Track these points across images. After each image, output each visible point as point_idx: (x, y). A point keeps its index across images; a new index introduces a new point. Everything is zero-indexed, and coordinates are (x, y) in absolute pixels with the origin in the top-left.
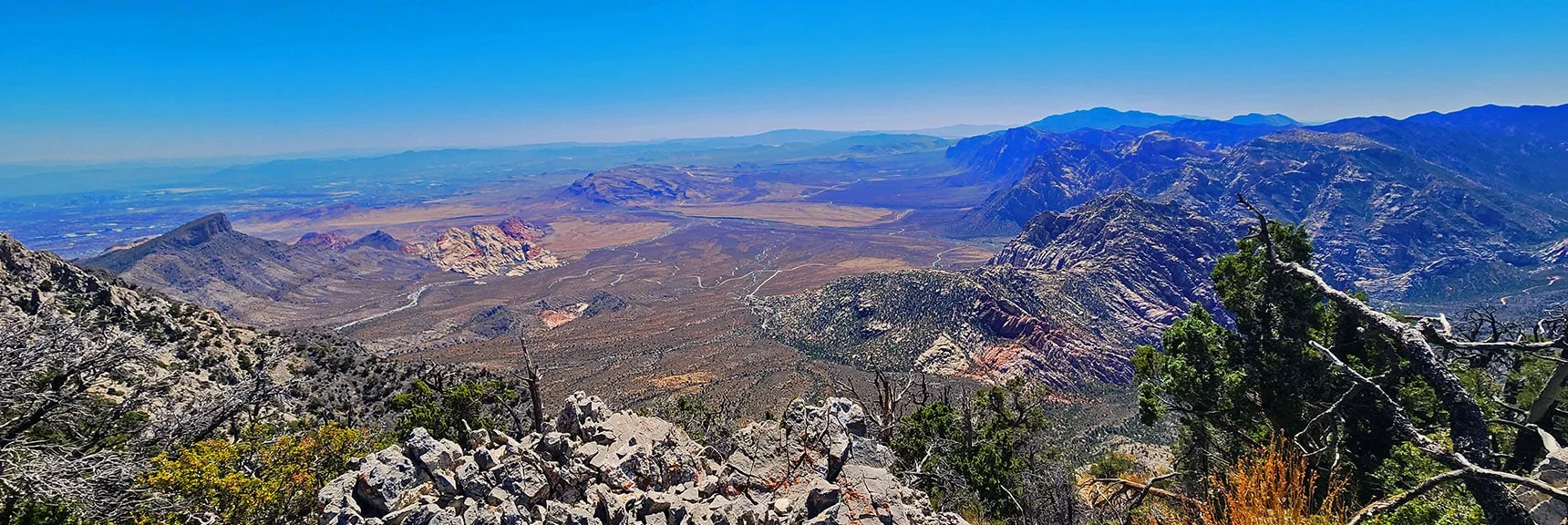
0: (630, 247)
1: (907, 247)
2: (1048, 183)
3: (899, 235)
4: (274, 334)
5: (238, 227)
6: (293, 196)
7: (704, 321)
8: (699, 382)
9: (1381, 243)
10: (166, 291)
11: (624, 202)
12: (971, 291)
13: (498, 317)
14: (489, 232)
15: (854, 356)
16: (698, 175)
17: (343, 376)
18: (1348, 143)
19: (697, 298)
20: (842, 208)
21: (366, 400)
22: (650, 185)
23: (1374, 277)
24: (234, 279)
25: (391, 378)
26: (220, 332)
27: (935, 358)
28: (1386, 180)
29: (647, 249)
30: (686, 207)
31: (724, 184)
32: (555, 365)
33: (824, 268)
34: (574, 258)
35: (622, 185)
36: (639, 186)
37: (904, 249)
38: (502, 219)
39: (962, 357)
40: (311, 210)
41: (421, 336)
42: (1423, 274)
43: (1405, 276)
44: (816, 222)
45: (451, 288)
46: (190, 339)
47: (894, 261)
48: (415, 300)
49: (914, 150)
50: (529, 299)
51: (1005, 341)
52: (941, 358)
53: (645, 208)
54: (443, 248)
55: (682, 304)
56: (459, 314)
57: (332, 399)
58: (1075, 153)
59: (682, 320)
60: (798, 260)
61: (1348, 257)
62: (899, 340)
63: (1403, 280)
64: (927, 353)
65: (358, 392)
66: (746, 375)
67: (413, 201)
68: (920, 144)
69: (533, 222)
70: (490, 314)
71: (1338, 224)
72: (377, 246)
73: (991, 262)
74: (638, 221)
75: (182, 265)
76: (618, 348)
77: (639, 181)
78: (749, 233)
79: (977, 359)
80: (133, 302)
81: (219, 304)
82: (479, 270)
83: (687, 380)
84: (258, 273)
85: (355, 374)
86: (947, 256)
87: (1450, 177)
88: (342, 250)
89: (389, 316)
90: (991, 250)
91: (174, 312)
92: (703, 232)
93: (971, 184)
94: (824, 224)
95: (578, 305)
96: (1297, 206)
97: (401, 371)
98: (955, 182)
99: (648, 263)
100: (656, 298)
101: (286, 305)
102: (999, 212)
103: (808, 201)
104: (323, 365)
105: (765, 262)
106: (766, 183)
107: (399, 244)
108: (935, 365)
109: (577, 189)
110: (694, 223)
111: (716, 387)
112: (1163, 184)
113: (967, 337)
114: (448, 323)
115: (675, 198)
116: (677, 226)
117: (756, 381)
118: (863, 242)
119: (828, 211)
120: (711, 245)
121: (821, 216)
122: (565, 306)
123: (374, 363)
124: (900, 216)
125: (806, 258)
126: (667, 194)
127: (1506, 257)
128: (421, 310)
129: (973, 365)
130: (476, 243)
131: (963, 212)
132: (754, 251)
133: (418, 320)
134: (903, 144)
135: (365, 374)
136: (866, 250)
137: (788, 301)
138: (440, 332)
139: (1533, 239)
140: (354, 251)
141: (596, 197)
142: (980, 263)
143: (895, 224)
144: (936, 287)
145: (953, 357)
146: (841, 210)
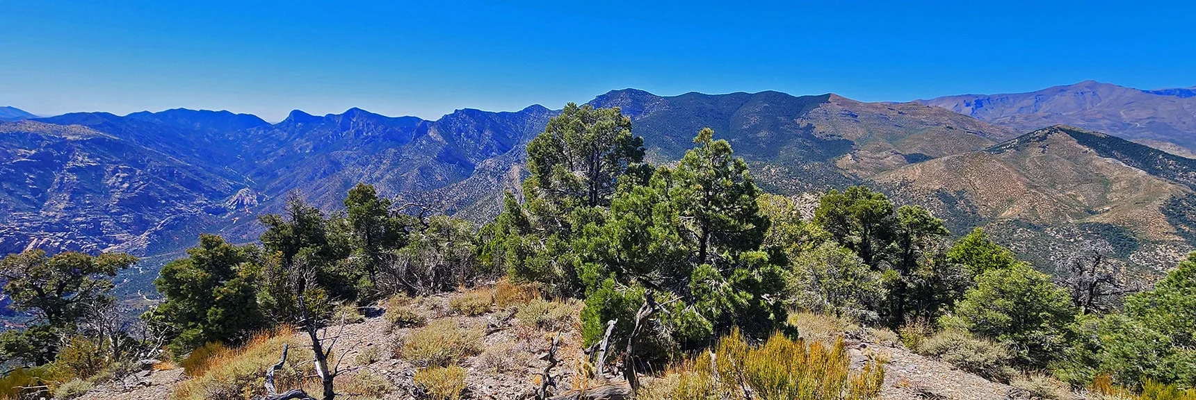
9: (120, 214)
18: (74, 133)
23: (120, 242)
28: (114, 163)
42: (156, 232)
43: (144, 236)
71: (78, 203)
87: (163, 159)
127: (208, 210)
139: (222, 196)
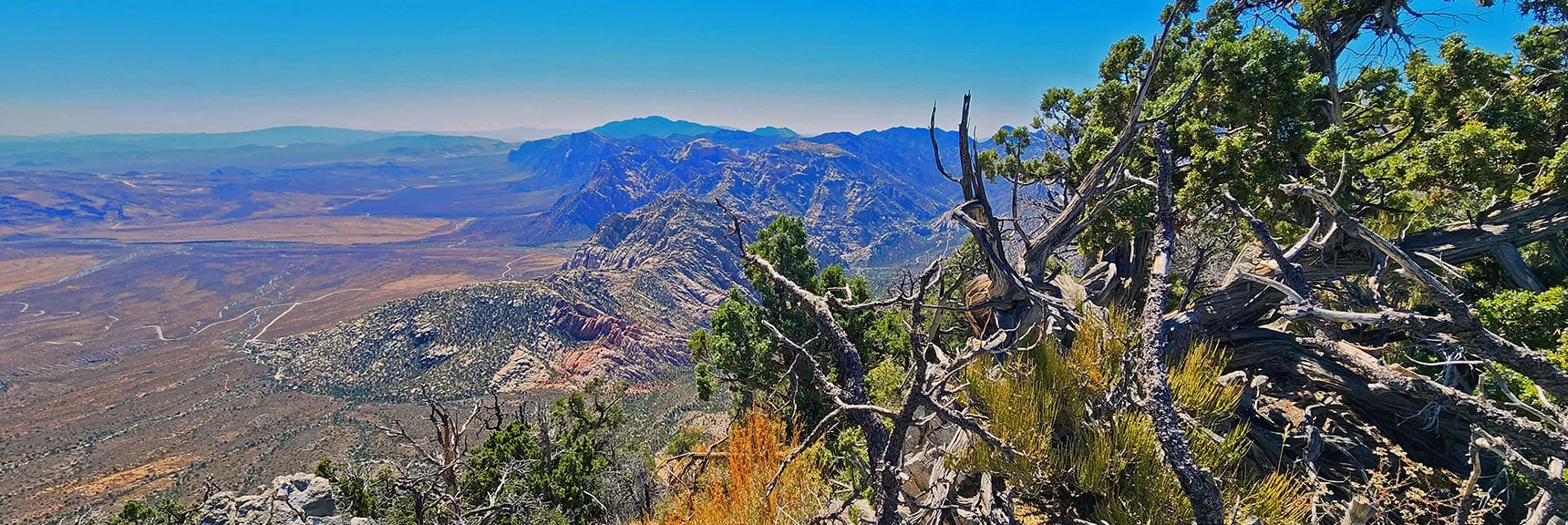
0: (12, 296)
1: (470, 259)
2: (614, 187)
3: (459, 247)
7: (172, 385)
8: (168, 471)
9: (853, 226)
12: (546, 298)
15: (413, 391)
16: (144, 185)
18: (831, 151)
19: (156, 355)
20: (384, 220)
22: (47, 201)
23: (851, 251)
27: (512, 374)
28: (853, 179)
29: (41, 297)
30: (124, 230)
31: (197, 196)
33: (364, 293)
36: (22, 204)
37: (466, 262)
39: (542, 368)
42: (877, 246)
43: (868, 248)
44: (348, 239)
47: (456, 276)
49: (471, 153)
51: (584, 344)
52: (520, 372)
53: (40, 235)
55: (126, 369)
58: (636, 158)
59: (129, 391)
60: (324, 287)
61: (835, 238)
62: (468, 362)
63: (866, 252)
64: (503, 371)
66: (253, 445)
68: (477, 147)
71: (828, 213)
73: (565, 267)
74: (24, 257)
77: (23, 196)
78: (241, 259)
79: (558, 368)
83: (147, 473)
86: (518, 265)
87: (886, 177)
90: (563, 255)
92: (165, 263)
93: (537, 189)
94: (360, 240)
96: (803, 200)
98: (521, 187)
99: (52, 318)
100: (74, 366)
102: (569, 217)
103: (335, 214)
105: (275, 294)
106: (265, 194)
108: (513, 382)
110: (142, 252)
112: (709, 185)
113: (545, 347)
115: (103, 219)
116: (110, 258)
117: (270, 449)
118: (415, 258)
119: (364, 224)
120: (177, 281)
121: (354, 231)
124: (459, 225)
125: (338, 283)
126: (84, 213)
129: (554, 374)
131: (533, 217)
132: (252, 284)
134: (457, 146)
136: (419, 267)
137: (314, 340)
139: (928, 217)
142: (553, 270)
143: (455, 235)
144: (508, 299)
146: (383, 223)
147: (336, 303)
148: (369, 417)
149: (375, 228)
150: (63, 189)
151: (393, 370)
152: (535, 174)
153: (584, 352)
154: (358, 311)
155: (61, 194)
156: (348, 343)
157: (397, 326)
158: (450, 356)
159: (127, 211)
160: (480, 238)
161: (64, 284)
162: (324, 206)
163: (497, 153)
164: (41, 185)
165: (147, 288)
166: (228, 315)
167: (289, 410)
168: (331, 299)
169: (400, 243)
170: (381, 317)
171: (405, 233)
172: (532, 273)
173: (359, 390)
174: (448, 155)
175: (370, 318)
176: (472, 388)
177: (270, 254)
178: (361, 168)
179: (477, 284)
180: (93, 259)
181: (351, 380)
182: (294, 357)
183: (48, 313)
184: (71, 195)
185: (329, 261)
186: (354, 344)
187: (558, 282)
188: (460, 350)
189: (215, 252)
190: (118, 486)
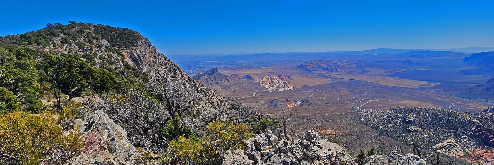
0: (316, 86)
1: (435, 98)
3: (431, 93)
4: (224, 98)
5: (219, 71)
6: (231, 64)
7: (339, 114)
8: (335, 134)
10: (205, 85)
11: (315, 71)
12: (470, 122)
13: (275, 102)
14: (275, 77)
15: (401, 138)
16: (342, 64)
17: (237, 111)
19: (337, 105)
20: (403, 79)
21: (241, 119)
22: (325, 66)
24: (218, 84)
25: (247, 114)
26: (214, 96)
27: (445, 147)
29: (321, 87)
30: (337, 74)
31: (352, 67)
32: (289, 119)
33: (391, 102)
34: (298, 88)
35: (316, 66)
36: (321, 67)
37: (433, 99)
38: (279, 74)
39: (461, 150)
40: (234, 68)
41: (255, 104)
44: (390, 84)
45: (264, 92)
46: (209, 97)
47: (427, 103)
48: (255, 94)
50: (284, 98)
51: (490, 148)
52: (448, 148)
53: (322, 74)
54: (263, 81)
55: (331, 107)
56: (265, 100)
57: (234, 117)
59: (331, 112)
60: (380, 97)
62: (425, 136)
64: (440, 144)
65: (240, 116)
66: (353, 135)
67: (257, 67)
69: (287, 76)
70: (273, 101)
72: (248, 79)
73: (486, 111)
74: (319, 78)
75: (209, 79)
76: (309, 117)
77: (322, 65)
78: (359, 85)
79: (470, 153)
80: (200, 87)
81: (214, 89)
82: (271, 88)
83: (331, 132)
84: (222, 83)
85: (239, 111)
88: (240, 79)
89: (249, 98)
90: (487, 105)
91: (206, 90)
92: (342, 84)
93: (477, 74)
94: (394, 85)
95: (298, 102)
97: (250, 112)
98: (466, 73)
99: (321, 92)
100: (323, 104)
101: (227, 91)
103: (387, 76)
104: (233, 107)
105: (366, 96)
106: (369, 68)
107: (253, 79)
108: (444, 150)
109: (301, 66)
110: (339, 80)
111: (341, 137)
113: (465, 142)
114: (262, 102)
115: (333, 71)
116: (333, 81)
117: (357, 138)
118: (411, 94)
119: (396, 80)
120: (345, 88)
121: (392, 82)
122: (294, 102)
123: (244, 109)
124: (432, 85)
125: (383, 97)
126: (330, 70)
128: (256, 97)
129: (467, 155)
130: (271, 80)
131: (472, 86)
132: (360, 93)
133: (255, 100)
135: (242, 112)
136: (412, 97)
137: (374, 112)
138: (259, 104)
140: (242, 79)
141: (307, 69)
142: (478, 110)
143: (428, 88)
144: (449, 117)
145: (455, 149)
146: (402, 81)
147: (382, 103)
148: (385, 141)
149: (399, 82)
150: (328, 64)
151: (396, 129)
152: (478, 67)
153: (489, 152)
154: (388, 107)
155: (328, 65)
156: (383, 116)
157: (400, 115)
158: (418, 131)
159: (338, 70)
160: (441, 91)
161: (325, 85)
162: (384, 73)
163: (458, 58)
164: (325, 63)
165: (339, 89)
166: (354, 99)
167: (363, 130)
168: (381, 101)
169: (407, 88)
170: (395, 111)
171: (410, 85)
172: (465, 109)
173: (383, 131)
174: (434, 58)
175: (391, 110)
176: (424, 145)
177: (367, 85)
178: (399, 62)
179: (435, 108)
180: (330, 80)
181: (382, 127)
182: (367, 115)
183: (321, 91)
184: (329, 65)
185: (383, 90)
186: (385, 117)
187: (480, 116)
188: (422, 130)
189: (354, 83)
190: (325, 133)
